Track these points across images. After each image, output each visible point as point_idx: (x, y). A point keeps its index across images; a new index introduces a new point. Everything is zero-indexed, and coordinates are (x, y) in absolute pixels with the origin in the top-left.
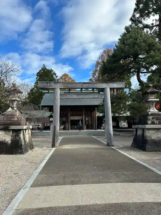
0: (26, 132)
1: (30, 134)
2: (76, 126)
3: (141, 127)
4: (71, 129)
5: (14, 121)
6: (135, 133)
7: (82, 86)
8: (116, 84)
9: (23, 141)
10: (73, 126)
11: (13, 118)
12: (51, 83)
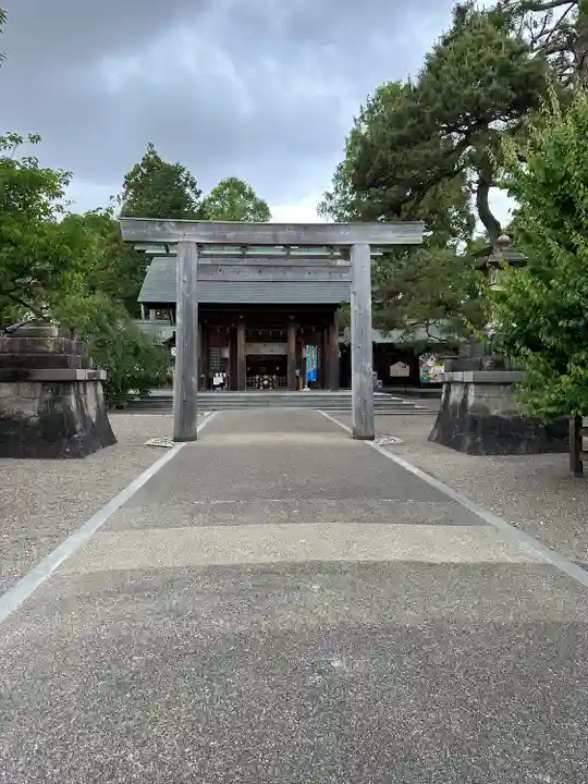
0: (88, 391)
1: (102, 397)
2: (266, 377)
3: (460, 380)
4: (250, 386)
5: (47, 352)
6: (443, 397)
7: (275, 236)
8: (394, 231)
9: (77, 417)
10: (257, 377)
11: (40, 343)
12: (166, 225)
